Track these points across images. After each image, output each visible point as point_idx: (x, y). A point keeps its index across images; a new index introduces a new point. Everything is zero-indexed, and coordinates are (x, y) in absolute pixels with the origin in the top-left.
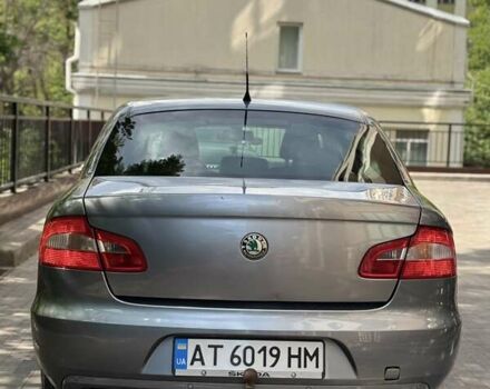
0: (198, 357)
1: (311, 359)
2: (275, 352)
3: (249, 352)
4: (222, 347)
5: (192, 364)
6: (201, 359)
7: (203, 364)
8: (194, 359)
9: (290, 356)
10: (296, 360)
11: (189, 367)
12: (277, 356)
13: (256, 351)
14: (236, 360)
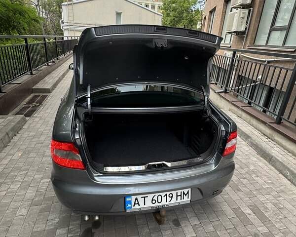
0: (136, 202)
1: (186, 195)
2: (171, 195)
3: (160, 197)
4: (147, 197)
5: (134, 206)
6: (138, 204)
7: (139, 205)
8: (135, 204)
9: (177, 196)
10: (180, 197)
11: (133, 207)
12: (172, 197)
13: (163, 197)
14: (154, 202)
